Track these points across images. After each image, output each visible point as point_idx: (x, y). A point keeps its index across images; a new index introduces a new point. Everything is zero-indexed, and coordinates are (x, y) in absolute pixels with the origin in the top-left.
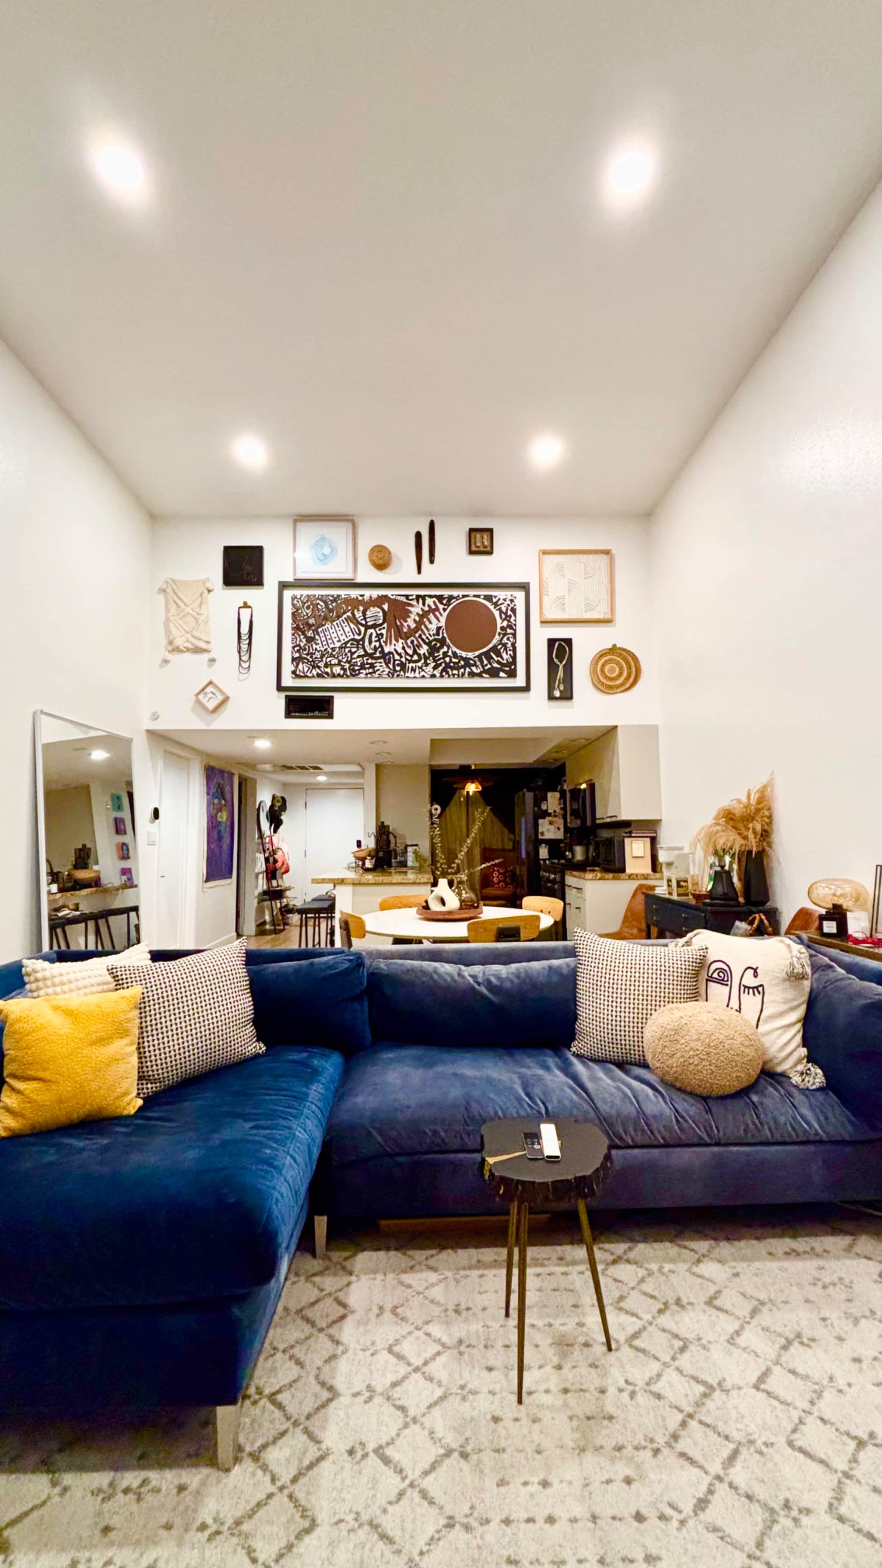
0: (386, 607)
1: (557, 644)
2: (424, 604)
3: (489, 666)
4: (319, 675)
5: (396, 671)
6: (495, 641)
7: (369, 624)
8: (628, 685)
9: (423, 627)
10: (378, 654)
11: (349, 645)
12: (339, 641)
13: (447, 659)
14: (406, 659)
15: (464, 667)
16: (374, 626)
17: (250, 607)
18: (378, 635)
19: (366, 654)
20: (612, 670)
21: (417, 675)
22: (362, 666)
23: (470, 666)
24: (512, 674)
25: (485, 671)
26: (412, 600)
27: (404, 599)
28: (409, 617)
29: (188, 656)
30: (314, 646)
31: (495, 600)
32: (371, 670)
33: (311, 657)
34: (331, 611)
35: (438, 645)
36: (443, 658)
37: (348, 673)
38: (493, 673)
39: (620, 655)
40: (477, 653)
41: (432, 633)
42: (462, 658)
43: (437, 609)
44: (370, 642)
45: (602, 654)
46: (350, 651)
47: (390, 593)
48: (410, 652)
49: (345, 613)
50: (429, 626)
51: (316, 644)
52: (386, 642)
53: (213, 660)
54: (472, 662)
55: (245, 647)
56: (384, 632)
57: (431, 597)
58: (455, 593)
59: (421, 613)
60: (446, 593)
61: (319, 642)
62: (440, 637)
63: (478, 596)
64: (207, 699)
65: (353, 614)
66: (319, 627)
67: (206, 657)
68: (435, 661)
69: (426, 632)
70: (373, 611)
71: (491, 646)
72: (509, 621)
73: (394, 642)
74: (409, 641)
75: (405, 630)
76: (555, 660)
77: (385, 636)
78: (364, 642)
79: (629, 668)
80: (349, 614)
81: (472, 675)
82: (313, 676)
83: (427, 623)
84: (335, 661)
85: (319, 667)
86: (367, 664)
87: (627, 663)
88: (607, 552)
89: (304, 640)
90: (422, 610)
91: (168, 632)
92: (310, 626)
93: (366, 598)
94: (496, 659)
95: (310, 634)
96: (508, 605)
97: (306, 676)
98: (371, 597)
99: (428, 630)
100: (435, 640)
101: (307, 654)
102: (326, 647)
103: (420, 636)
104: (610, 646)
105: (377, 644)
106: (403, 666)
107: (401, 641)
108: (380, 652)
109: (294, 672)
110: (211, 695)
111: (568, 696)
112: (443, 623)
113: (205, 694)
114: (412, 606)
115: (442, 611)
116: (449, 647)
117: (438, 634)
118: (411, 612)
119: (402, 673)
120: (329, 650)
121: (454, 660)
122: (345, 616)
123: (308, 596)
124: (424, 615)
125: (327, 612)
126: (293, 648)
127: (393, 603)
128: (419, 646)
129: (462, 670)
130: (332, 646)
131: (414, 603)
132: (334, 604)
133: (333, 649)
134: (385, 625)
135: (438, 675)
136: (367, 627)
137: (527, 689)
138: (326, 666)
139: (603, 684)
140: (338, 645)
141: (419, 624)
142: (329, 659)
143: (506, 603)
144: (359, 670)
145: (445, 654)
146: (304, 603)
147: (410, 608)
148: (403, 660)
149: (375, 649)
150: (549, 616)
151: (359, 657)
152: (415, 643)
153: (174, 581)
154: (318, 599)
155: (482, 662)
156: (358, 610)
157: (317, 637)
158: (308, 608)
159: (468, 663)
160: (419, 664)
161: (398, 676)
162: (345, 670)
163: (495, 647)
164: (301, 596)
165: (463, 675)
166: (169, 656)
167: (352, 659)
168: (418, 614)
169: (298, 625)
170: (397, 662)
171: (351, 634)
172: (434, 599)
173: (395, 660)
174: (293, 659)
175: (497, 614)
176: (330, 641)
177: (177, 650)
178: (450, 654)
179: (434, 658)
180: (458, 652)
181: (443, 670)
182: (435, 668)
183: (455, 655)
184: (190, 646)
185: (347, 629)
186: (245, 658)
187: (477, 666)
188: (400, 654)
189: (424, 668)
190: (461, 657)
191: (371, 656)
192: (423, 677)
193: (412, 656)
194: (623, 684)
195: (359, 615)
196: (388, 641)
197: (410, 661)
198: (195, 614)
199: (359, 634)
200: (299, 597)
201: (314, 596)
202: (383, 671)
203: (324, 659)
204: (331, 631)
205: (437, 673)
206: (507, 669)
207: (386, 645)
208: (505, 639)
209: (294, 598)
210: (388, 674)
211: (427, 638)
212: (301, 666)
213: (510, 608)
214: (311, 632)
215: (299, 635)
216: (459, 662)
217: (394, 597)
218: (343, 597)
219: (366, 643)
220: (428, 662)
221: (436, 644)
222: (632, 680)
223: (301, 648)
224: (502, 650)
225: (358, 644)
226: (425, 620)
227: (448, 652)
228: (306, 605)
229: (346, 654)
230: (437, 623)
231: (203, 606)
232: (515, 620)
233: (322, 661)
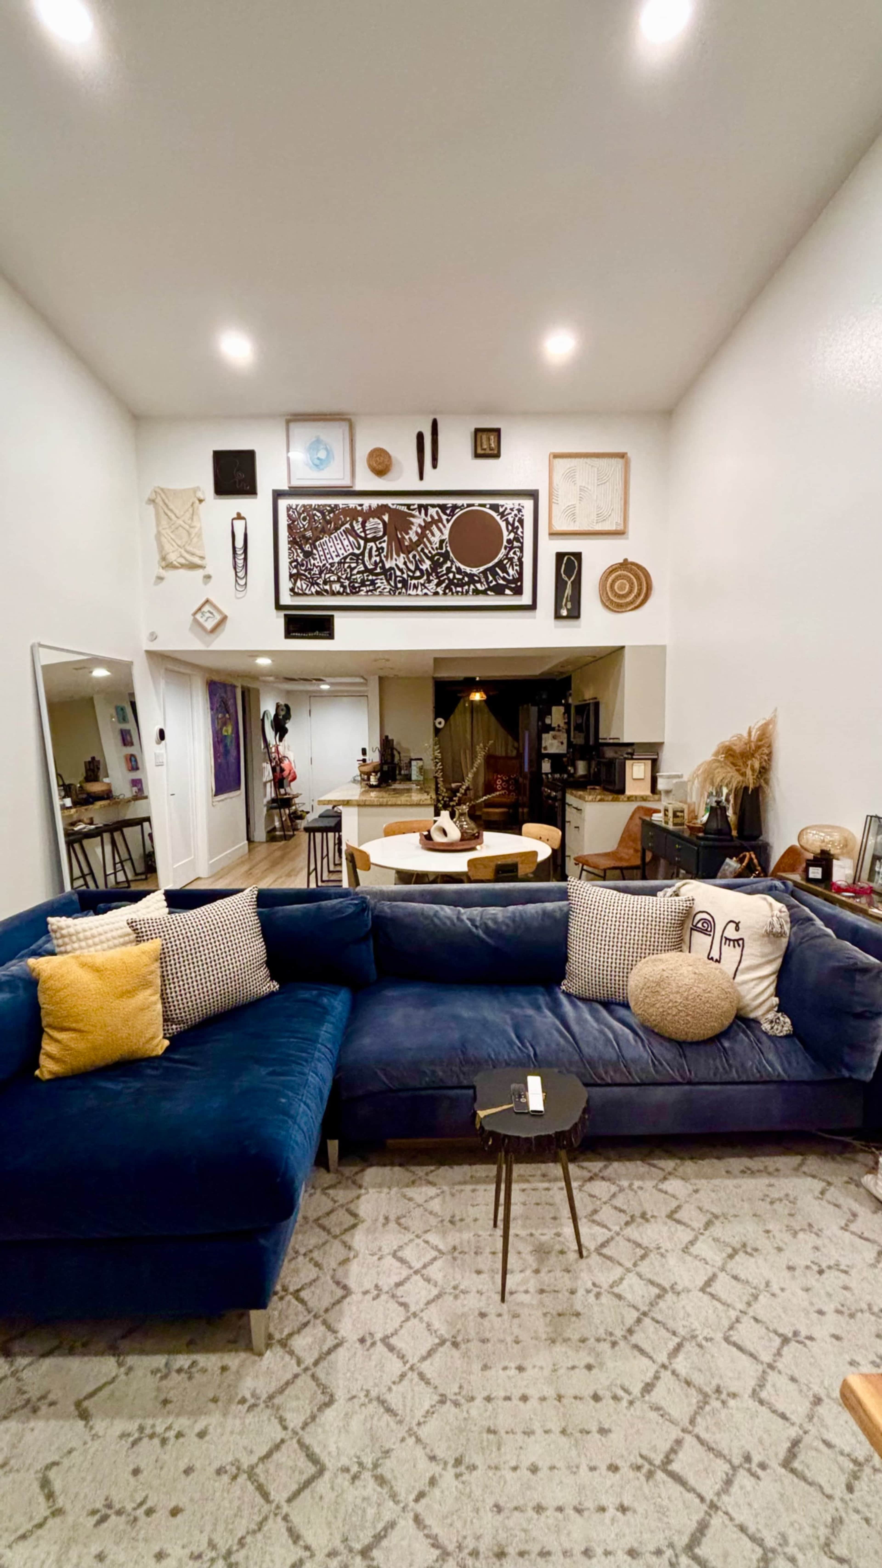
0: (386, 518)
1: (566, 559)
2: (426, 514)
3: (494, 583)
4: (318, 593)
5: (398, 589)
6: (500, 556)
7: (369, 536)
8: (638, 603)
9: (425, 539)
10: (378, 570)
11: (348, 560)
12: (338, 556)
13: (451, 576)
14: (408, 576)
15: (468, 584)
16: (374, 539)
17: (244, 518)
18: (378, 549)
19: (367, 570)
20: (622, 588)
21: (419, 592)
22: (363, 583)
23: (474, 582)
24: (518, 591)
25: (490, 589)
26: (413, 510)
27: (404, 509)
28: (411, 529)
29: (182, 571)
30: (312, 562)
31: (501, 510)
32: (371, 588)
33: (310, 573)
34: (329, 522)
35: (442, 559)
36: (447, 574)
37: (348, 591)
38: (499, 590)
39: (630, 571)
40: (482, 569)
41: (434, 547)
42: (466, 574)
43: (440, 520)
44: (370, 557)
45: (612, 570)
46: (349, 567)
47: (389, 501)
48: (412, 567)
49: (343, 524)
50: (432, 539)
51: (315, 559)
52: (386, 557)
53: (208, 577)
54: (476, 578)
55: (240, 562)
56: (384, 545)
57: (433, 506)
58: (460, 501)
59: (423, 524)
60: (450, 501)
61: (317, 556)
62: (443, 551)
63: (484, 506)
64: (205, 618)
65: (351, 525)
66: (317, 541)
67: (200, 573)
68: (438, 577)
69: (429, 545)
70: (372, 522)
71: (496, 560)
72: (516, 533)
73: (395, 556)
74: (411, 556)
75: (406, 544)
76: (563, 576)
77: (385, 550)
78: (364, 557)
79: (640, 584)
80: (348, 526)
81: (477, 592)
82: (312, 594)
83: (430, 535)
84: (334, 578)
85: (318, 584)
86: (368, 580)
87: (638, 579)
88: (622, 456)
89: (301, 555)
90: (424, 520)
91: (161, 547)
92: (307, 539)
93: (366, 507)
94: (502, 575)
95: (307, 548)
96: (516, 515)
97: (305, 594)
98: (370, 507)
99: (431, 543)
100: (438, 554)
101: (305, 570)
102: (324, 562)
103: (422, 550)
104: (621, 561)
105: (378, 559)
106: (404, 583)
107: (402, 555)
108: (381, 568)
109: (292, 590)
110: (208, 615)
111: (575, 614)
112: (446, 536)
113: (203, 613)
114: (413, 516)
115: (445, 522)
116: (452, 562)
117: (441, 547)
118: (412, 524)
119: (404, 590)
120: (327, 565)
121: (458, 576)
122: (343, 528)
123: (304, 506)
124: (426, 527)
125: (325, 524)
126: (291, 563)
127: (394, 513)
128: (422, 561)
129: (466, 587)
130: (330, 561)
131: (416, 513)
132: (332, 515)
133: (332, 565)
134: (386, 538)
135: (441, 592)
136: (367, 540)
137: (533, 607)
138: (325, 582)
139: (612, 602)
140: (337, 560)
141: (422, 536)
142: (327, 576)
143: (513, 515)
144: (359, 587)
145: (449, 570)
146: (300, 514)
147: (412, 519)
148: (405, 576)
149: (376, 564)
150: (559, 527)
151: (359, 573)
152: (418, 557)
153: (162, 490)
154: (315, 509)
155: (487, 578)
156: (357, 522)
157: (315, 551)
158: (304, 519)
159: (472, 579)
160: (422, 581)
161: (400, 593)
162: (344, 587)
163: (501, 561)
164: (297, 506)
165: (467, 592)
166: (163, 573)
167: (352, 575)
168: (420, 526)
169: (294, 539)
170: (398, 579)
171: (350, 547)
172: (437, 509)
173: (396, 577)
174: (291, 576)
175: (503, 525)
176: (328, 556)
177: (170, 566)
178: (454, 569)
179: (437, 573)
180: (462, 567)
181: (446, 588)
182: (438, 585)
183: (459, 570)
184: (183, 561)
185: (346, 543)
186: (241, 574)
187: (481, 583)
188: (401, 570)
189: (427, 585)
190: (465, 572)
191: (371, 572)
192: (426, 594)
193: (414, 572)
194: (632, 603)
195: (358, 527)
196: (389, 556)
197: (413, 578)
198: (187, 527)
199: (359, 548)
200: (294, 507)
201: (311, 506)
202: (384, 588)
203: (323, 575)
204: (329, 545)
205: (440, 590)
206: (513, 586)
207: (387, 560)
208: (511, 553)
209: (289, 508)
210: (389, 592)
211: (430, 552)
212: (299, 583)
213: (517, 519)
214: (308, 546)
215: (296, 549)
216: (463, 578)
217: (394, 507)
218: (341, 506)
219: (366, 558)
220: (431, 578)
221: (439, 559)
222: (642, 597)
223: (298, 563)
224: (508, 566)
225: (358, 559)
226: (428, 532)
227: (451, 567)
228: (303, 516)
229: (345, 570)
230: (440, 535)
231: (195, 518)
232: (522, 533)
233: (321, 577)
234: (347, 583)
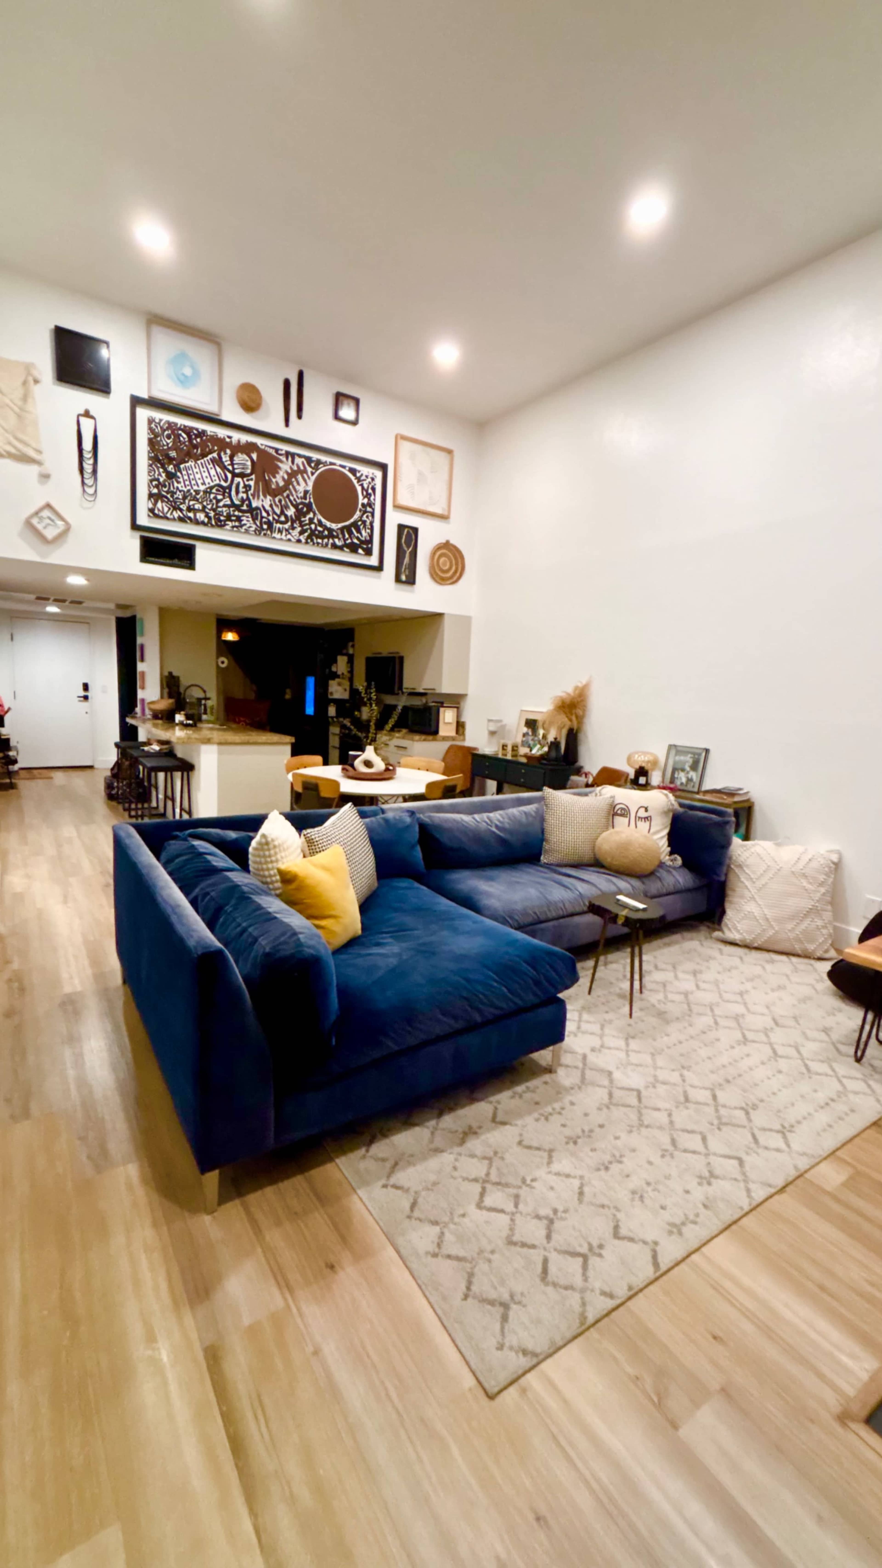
0: (254, 456)
1: (406, 531)
2: (293, 462)
3: (349, 541)
4: (181, 520)
5: (263, 530)
6: (356, 516)
7: (237, 471)
8: (455, 578)
9: (291, 487)
10: (245, 508)
11: (214, 491)
12: (204, 484)
13: (313, 526)
14: (274, 518)
15: (328, 537)
16: (242, 475)
17: (92, 417)
18: (245, 486)
19: (233, 505)
20: (445, 564)
21: (283, 537)
22: (229, 517)
23: (333, 537)
24: (369, 552)
25: (346, 545)
26: (281, 455)
27: (273, 452)
28: (278, 473)
29: (9, 462)
30: (176, 484)
32: (237, 524)
33: (172, 496)
34: (196, 447)
35: (305, 509)
36: (309, 524)
37: (213, 523)
38: (353, 549)
39: (451, 551)
40: (340, 525)
41: (299, 495)
42: (325, 528)
43: (305, 471)
44: (237, 492)
45: (439, 547)
46: (215, 498)
47: (260, 441)
48: (278, 511)
49: (211, 452)
50: (297, 487)
51: (178, 482)
52: (253, 495)
53: (44, 476)
54: (335, 534)
55: (88, 468)
56: (252, 483)
57: (300, 456)
58: (323, 458)
59: (289, 471)
60: (315, 456)
61: (181, 479)
62: (307, 501)
63: (344, 467)
64: (43, 524)
65: (218, 455)
66: (182, 463)
67: (36, 469)
68: (301, 526)
69: (294, 493)
70: (240, 458)
71: (352, 520)
72: (369, 499)
73: (262, 497)
74: (277, 499)
75: (273, 486)
76: (404, 545)
77: (253, 488)
78: (230, 490)
79: (457, 564)
80: (215, 455)
81: (334, 546)
82: (174, 519)
83: (295, 484)
84: (198, 506)
85: (181, 510)
86: (234, 516)
87: (456, 559)
88: (450, 452)
89: (164, 475)
90: (291, 468)
92: (171, 460)
93: (235, 441)
94: (356, 534)
95: (171, 468)
96: (370, 483)
97: (167, 518)
98: (239, 441)
99: (296, 492)
100: (302, 503)
101: (167, 492)
102: (189, 488)
103: (288, 496)
104: (445, 541)
105: (245, 496)
106: (270, 525)
107: (269, 497)
108: (247, 506)
109: (151, 510)
110: (48, 521)
111: (411, 581)
112: (310, 488)
113: (41, 519)
114: (281, 461)
115: (310, 474)
116: (315, 514)
117: (305, 498)
118: (279, 468)
119: (269, 532)
120: (192, 491)
121: (319, 528)
122: (210, 456)
123: (169, 422)
124: (292, 474)
125: (193, 449)
126: (151, 481)
127: (262, 453)
128: (287, 507)
129: (326, 540)
130: (195, 488)
131: (284, 459)
132: (198, 440)
133: (197, 492)
134: (253, 477)
135: (303, 541)
136: (235, 475)
137: (379, 568)
138: (189, 509)
139: (437, 575)
140: (202, 488)
141: (288, 483)
142: (192, 503)
143: (367, 481)
144: (225, 521)
145: (311, 521)
146: (164, 431)
148: (271, 518)
149: (243, 501)
150: (402, 501)
152: (283, 502)
154: (180, 429)
155: (344, 536)
156: (225, 453)
157: (179, 474)
158: (169, 437)
159: (331, 534)
160: (287, 526)
161: (265, 535)
162: (209, 518)
163: (356, 522)
164: (161, 420)
165: (327, 545)
167: (218, 507)
168: (286, 472)
169: (156, 456)
170: (264, 520)
171: (216, 478)
172: (303, 460)
173: (262, 517)
174: (151, 496)
175: (359, 489)
176: (193, 482)
178: (316, 521)
179: (301, 522)
180: (323, 520)
181: (308, 537)
182: (301, 533)
183: (320, 523)
184: (13, 451)
185: (213, 472)
186: (89, 481)
187: (339, 539)
188: (267, 512)
189: (291, 531)
190: (325, 526)
191: (238, 508)
192: (289, 540)
193: (279, 516)
194: (450, 578)
195: (226, 459)
196: (256, 495)
197: (278, 522)
199: (226, 480)
200: (157, 421)
201: (176, 424)
202: (250, 527)
203: (187, 501)
204: (195, 470)
205: (303, 538)
206: (365, 546)
207: (254, 498)
208: (365, 516)
209: (151, 421)
210: (255, 531)
211: (295, 500)
212: (159, 505)
213: (370, 486)
214: (171, 466)
215: (158, 468)
216: (323, 531)
217: (263, 447)
218: (209, 433)
219: (233, 493)
220: (295, 525)
221: (302, 508)
222: (458, 574)
223: (159, 483)
224: (361, 527)
225: (224, 492)
226: (293, 480)
227: (313, 519)
228: (166, 433)
229: (211, 501)
230: (305, 485)
231: (30, 400)
232: (374, 500)
233: (184, 503)
234: (212, 514)
